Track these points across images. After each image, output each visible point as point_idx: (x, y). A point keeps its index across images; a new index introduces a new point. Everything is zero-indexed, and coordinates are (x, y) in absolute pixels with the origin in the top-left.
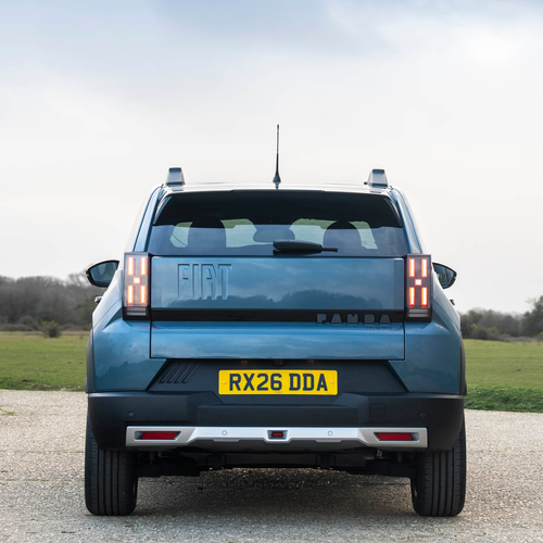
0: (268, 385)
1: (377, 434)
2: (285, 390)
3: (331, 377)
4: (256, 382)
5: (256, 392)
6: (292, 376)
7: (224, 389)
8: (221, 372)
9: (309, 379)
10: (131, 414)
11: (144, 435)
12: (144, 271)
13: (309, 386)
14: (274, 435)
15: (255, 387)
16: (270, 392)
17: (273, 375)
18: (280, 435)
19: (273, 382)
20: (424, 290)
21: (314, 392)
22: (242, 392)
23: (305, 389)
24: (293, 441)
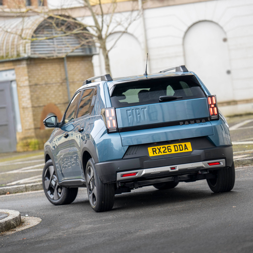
0: (167, 150)
1: (208, 163)
2: (173, 152)
3: (189, 145)
4: (162, 150)
5: (163, 154)
6: (174, 146)
7: (151, 154)
8: (149, 148)
9: (181, 146)
10: (119, 168)
11: (123, 176)
12: (113, 114)
13: (181, 149)
14: (172, 168)
15: (162, 152)
16: (168, 153)
17: (168, 147)
18: (174, 168)
19: (168, 149)
20: (215, 109)
21: (184, 151)
22: (158, 155)
23: (180, 150)
24: (180, 170)
